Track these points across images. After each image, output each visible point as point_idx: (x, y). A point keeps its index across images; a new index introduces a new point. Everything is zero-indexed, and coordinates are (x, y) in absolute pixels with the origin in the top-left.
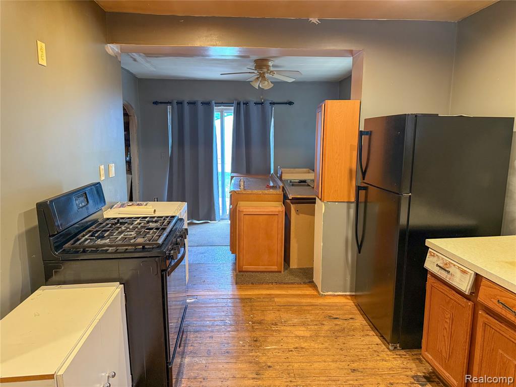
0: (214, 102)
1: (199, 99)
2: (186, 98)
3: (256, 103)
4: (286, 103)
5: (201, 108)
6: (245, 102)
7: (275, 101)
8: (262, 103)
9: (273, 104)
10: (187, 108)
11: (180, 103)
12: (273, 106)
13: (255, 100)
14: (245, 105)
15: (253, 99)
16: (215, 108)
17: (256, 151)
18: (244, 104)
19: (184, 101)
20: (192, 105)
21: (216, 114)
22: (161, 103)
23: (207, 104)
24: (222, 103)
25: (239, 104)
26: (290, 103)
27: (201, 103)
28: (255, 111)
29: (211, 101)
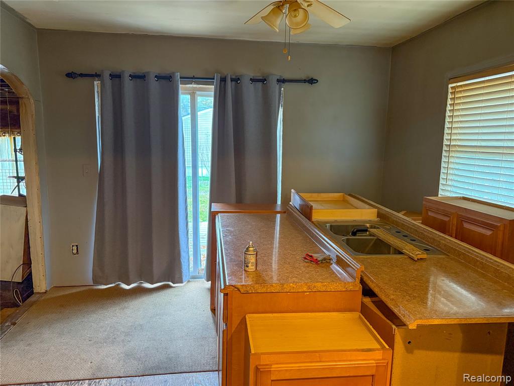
0: (178, 75)
1: (153, 68)
2: (128, 67)
3: (253, 80)
4: (305, 81)
5: (154, 86)
6: (234, 77)
7: (287, 76)
8: (263, 81)
9: (282, 81)
10: (129, 86)
11: (116, 77)
12: (283, 84)
13: (252, 75)
14: (234, 83)
15: (248, 72)
16: (180, 85)
17: (252, 162)
18: (232, 80)
19: (123, 71)
20: (138, 80)
21: (184, 99)
22: (82, 75)
23: (167, 79)
24: (194, 78)
25: (223, 80)
26: (312, 81)
27: (156, 77)
28: (251, 93)
29: (174, 73)
